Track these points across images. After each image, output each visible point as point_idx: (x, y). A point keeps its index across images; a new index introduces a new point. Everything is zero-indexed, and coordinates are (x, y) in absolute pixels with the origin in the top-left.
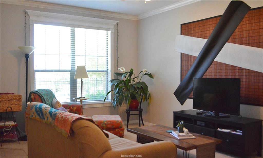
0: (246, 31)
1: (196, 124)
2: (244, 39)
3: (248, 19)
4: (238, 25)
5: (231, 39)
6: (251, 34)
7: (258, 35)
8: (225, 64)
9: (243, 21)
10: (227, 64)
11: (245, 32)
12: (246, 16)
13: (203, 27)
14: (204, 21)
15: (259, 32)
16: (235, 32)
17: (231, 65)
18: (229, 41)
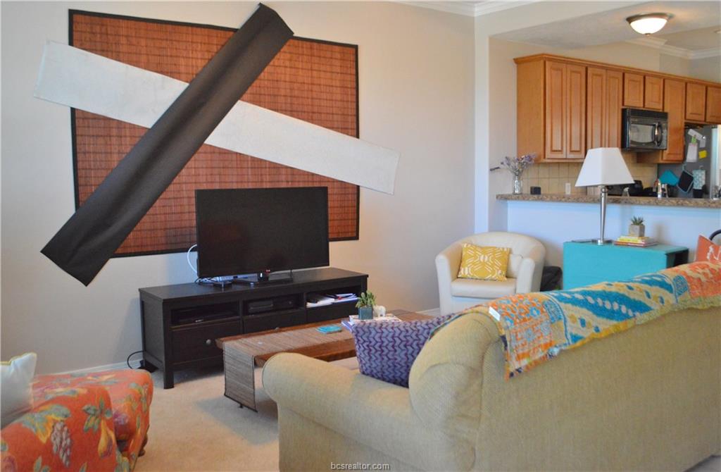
0: (285, 81)
1: (246, 312)
2: (282, 100)
3: (288, 56)
4: (266, 65)
5: (251, 94)
6: (296, 93)
7: (310, 96)
8: (237, 153)
9: (279, 59)
10: (240, 154)
11: (282, 85)
12: (285, 48)
13: (164, 44)
14: (170, 27)
15: (312, 91)
16: (261, 80)
17: (252, 157)
18: (245, 96)
